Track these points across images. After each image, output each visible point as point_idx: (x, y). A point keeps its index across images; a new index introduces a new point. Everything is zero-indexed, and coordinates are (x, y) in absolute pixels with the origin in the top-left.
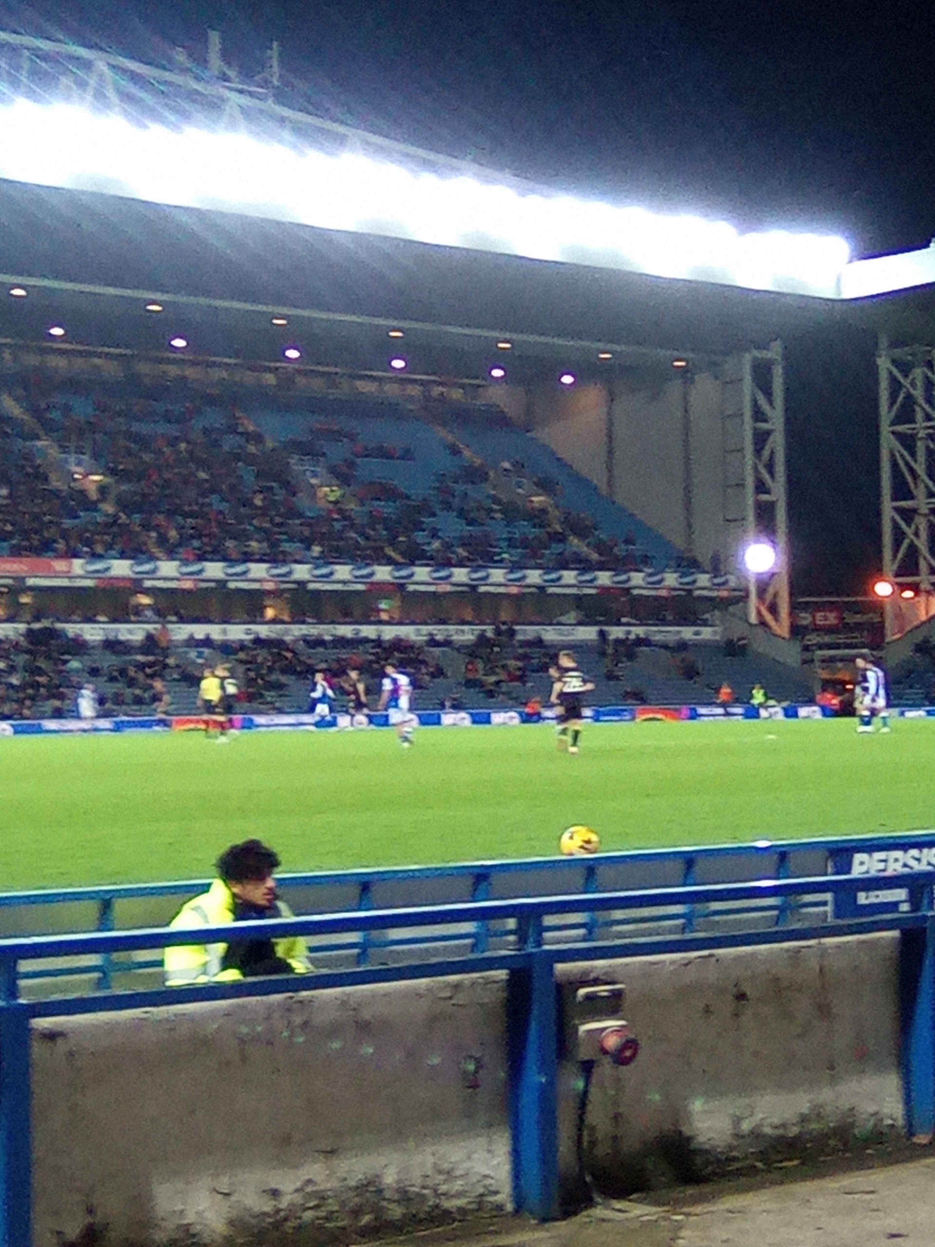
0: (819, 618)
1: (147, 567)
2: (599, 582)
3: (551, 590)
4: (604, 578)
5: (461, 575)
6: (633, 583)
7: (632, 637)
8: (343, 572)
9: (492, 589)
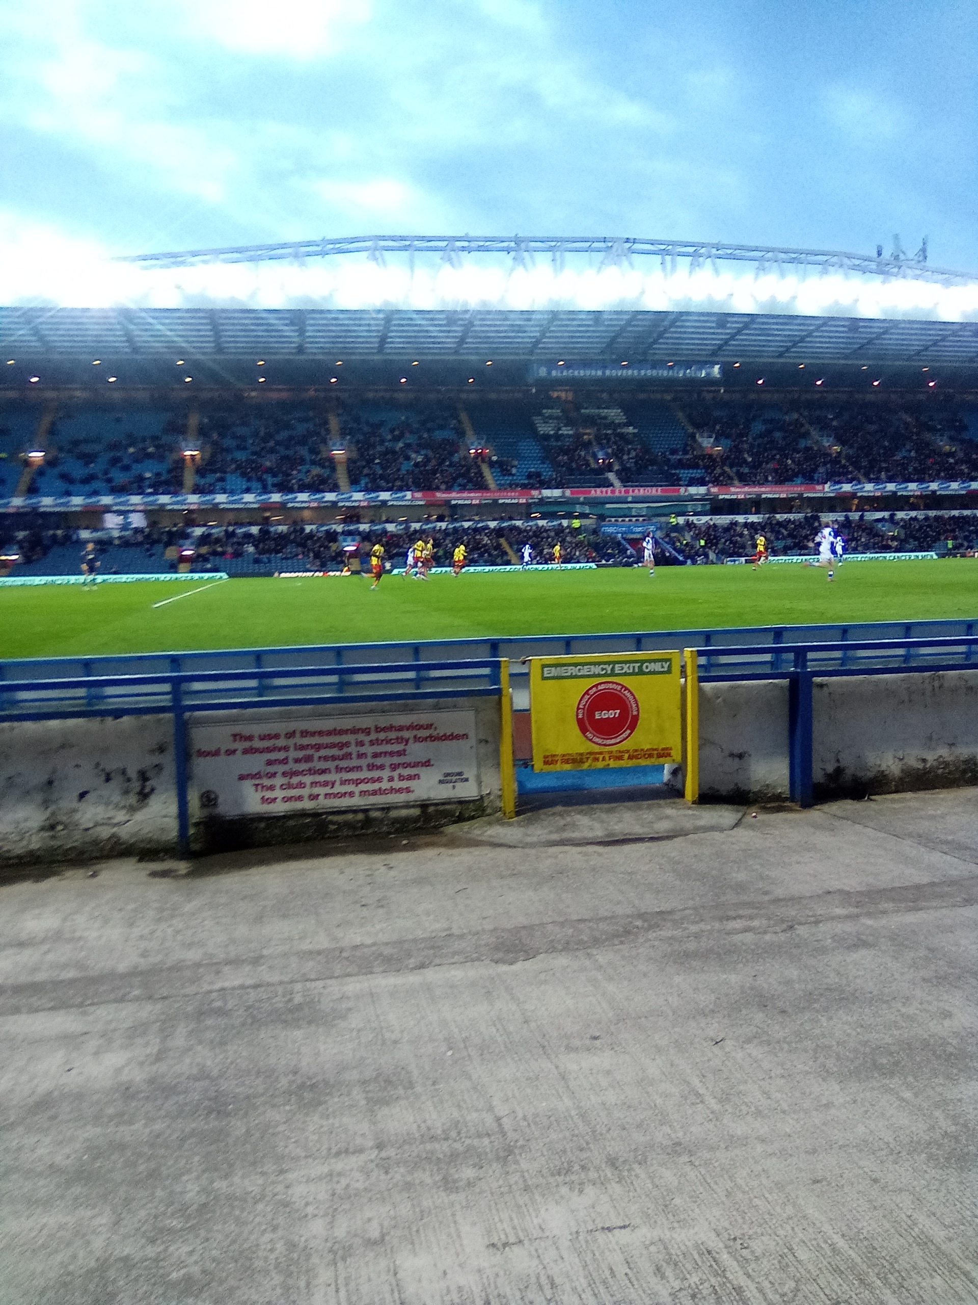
8: (954, 485)
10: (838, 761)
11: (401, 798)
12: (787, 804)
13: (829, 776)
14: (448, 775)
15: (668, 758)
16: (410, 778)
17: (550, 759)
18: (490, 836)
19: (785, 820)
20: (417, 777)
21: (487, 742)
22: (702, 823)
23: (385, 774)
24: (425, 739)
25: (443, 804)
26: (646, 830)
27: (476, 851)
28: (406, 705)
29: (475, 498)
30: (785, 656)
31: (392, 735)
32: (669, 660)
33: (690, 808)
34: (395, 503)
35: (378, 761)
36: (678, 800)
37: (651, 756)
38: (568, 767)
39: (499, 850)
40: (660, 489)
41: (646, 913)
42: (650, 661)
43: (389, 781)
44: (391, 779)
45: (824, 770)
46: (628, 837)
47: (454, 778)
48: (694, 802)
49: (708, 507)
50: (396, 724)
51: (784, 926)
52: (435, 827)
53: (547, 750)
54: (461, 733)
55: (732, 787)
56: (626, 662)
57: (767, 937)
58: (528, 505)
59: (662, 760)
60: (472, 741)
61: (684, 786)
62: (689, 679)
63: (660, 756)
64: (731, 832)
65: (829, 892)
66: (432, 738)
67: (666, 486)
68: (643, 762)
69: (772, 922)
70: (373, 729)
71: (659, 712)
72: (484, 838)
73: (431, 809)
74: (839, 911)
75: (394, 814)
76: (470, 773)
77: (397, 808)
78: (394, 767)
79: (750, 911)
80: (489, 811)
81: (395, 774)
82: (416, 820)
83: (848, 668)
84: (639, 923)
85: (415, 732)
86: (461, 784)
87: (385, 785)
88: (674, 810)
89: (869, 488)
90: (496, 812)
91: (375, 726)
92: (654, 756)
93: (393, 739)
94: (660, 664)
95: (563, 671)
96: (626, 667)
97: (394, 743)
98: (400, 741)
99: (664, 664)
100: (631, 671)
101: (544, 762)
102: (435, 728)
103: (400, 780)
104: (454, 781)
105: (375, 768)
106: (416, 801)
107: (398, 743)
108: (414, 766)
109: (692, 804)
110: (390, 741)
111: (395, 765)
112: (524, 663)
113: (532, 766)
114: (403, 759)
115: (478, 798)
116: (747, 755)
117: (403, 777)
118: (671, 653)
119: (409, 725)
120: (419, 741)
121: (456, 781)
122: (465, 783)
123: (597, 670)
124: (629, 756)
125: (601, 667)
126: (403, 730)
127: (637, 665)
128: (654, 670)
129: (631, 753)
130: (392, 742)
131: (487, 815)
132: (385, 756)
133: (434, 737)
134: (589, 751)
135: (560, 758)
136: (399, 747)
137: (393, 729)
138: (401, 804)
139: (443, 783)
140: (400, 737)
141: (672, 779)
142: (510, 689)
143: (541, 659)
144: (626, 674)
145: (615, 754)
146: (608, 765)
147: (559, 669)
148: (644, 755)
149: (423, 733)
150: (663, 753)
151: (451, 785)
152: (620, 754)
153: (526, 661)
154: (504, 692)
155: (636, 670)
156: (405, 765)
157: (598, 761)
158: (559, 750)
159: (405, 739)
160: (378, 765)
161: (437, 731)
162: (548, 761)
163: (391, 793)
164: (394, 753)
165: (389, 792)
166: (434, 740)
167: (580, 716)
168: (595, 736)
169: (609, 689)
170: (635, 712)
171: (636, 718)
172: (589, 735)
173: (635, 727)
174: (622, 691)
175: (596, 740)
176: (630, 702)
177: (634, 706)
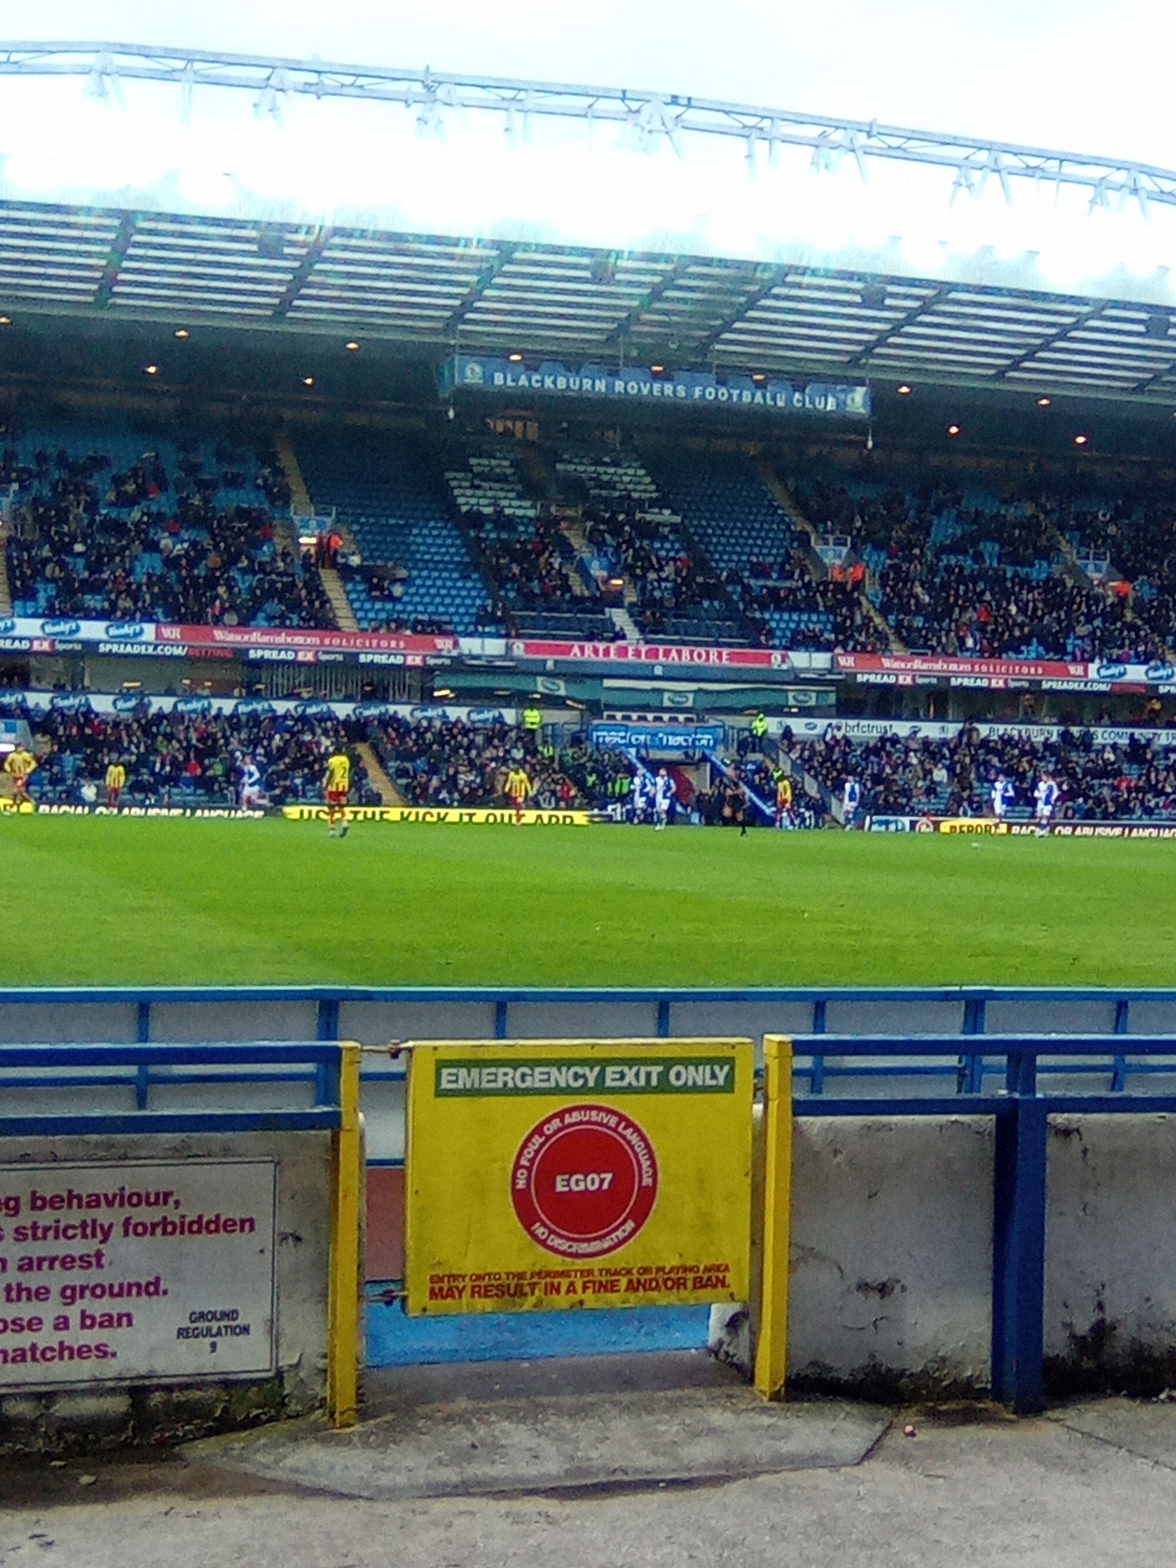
10: (1099, 1306)
11: (84, 1369)
12: (987, 1404)
13: (1078, 1341)
14: (202, 1316)
15: (720, 1289)
16: (108, 1321)
17: (445, 1286)
18: (295, 1470)
19: (980, 1444)
20: (128, 1318)
21: (298, 1239)
22: (791, 1446)
23: (49, 1310)
24: (148, 1229)
25: (184, 1387)
26: (663, 1461)
27: (258, 1505)
28: (110, 1146)
30: (987, 1060)
31: (73, 1216)
32: (730, 1061)
33: (764, 1410)
35: (33, 1280)
36: (736, 1390)
37: (680, 1284)
38: (488, 1304)
39: (314, 1503)
42: (686, 1062)
43: (56, 1327)
44: (62, 1324)
45: (1068, 1326)
46: (620, 1477)
47: (215, 1326)
48: (775, 1397)
50: (83, 1191)
52: (162, 1444)
53: (439, 1263)
54: (238, 1217)
55: (861, 1361)
56: (630, 1062)
59: (704, 1294)
60: (264, 1234)
61: (753, 1358)
62: (773, 1105)
63: (699, 1284)
64: (857, 1471)
66: (166, 1227)
68: (663, 1298)
70: (25, 1200)
71: (701, 1181)
72: (279, 1474)
73: (157, 1398)
75: (63, 1408)
76: (256, 1313)
77: (71, 1394)
78: (70, 1295)
80: (294, 1407)
81: (73, 1313)
82: (117, 1424)
83: (1124, 1093)
85: (128, 1211)
86: (234, 1338)
87: (46, 1337)
88: (728, 1415)
90: (312, 1409)
91: (34, 1193)
92: (690, 1284)
93: (73, 1227)
94: (708, 1068)
95: (485, 1078)
96: (630, 1074)
97: (74, 1236)
98: (89, 1231)
99: (717, 1068)
100: (642, 1082)
101: (432, 1290)
102: (177, 1203)
103: (83, 1326)
104: (214, 1331)
105: (24, 1294)
106: (121, 1379)
107: (84, 1236)
108: (120, 1294)
109: (771, 1399)
110: (65, 1230)
111: (73, 1289)
112: (395, 1055)
113: (404, 1299)
114: (93, 1276)
115: (271, 1374)
116: (898, 1288)
117: (93, 1318)
118: (733, 1047)
119: (115, 1196)
120: (136, 1234)
121: (219, 1333)
122: (242, 1338)
123: (564, 1077)
124: (630, 1282)
125: (574, 1069)
126: (98, 1205)
127: (656, 1070)
128: (694, 1082)
129: (635, 1277)
130: (70, 1232)
131: (289, 1417)
132: (51, 1267)
133: (173, 1224)
134: (537, 1269)
135: (469, 1283)
136: (88, 1246)
137: (75, 1201)
138: (83, 1386)
139: (187, 1337)
140: (89, 1222)
141: (727, 1339)
142: (361, 1116)
143: (435, 1048)
144: (630, 1090)
145: (597, 1277)
146: (581, 1303)
147: (475, 1071)
148: (665, 1281)
149: (146, 1214)
150: (709, 1279)
151: (208, 1340)
152: (609, 1278)
153: (399, 1051)
154: (346, 1122)
155: (654, 1082)
156: (99, 1291)
157: (558, 1292)
158: (469, 1266)
159: (102, 1226)
160: (34, 1288)
161: (181, 1210)
162: (441, 1289)
163: (61, 1358)
164: (73, 1260)
165: (56, 1354)
166: (173, 1233)
167: (521, 1184)
168: (551, 1232)
169: (588, 1122)
170: (647, 1181)
171: (648, 1195)
172: (540, 1230)
173: (646, 1215)
174: (620, 1129)
175: (557, 1242)
176: (636, 1155)
177: (645, 1164)
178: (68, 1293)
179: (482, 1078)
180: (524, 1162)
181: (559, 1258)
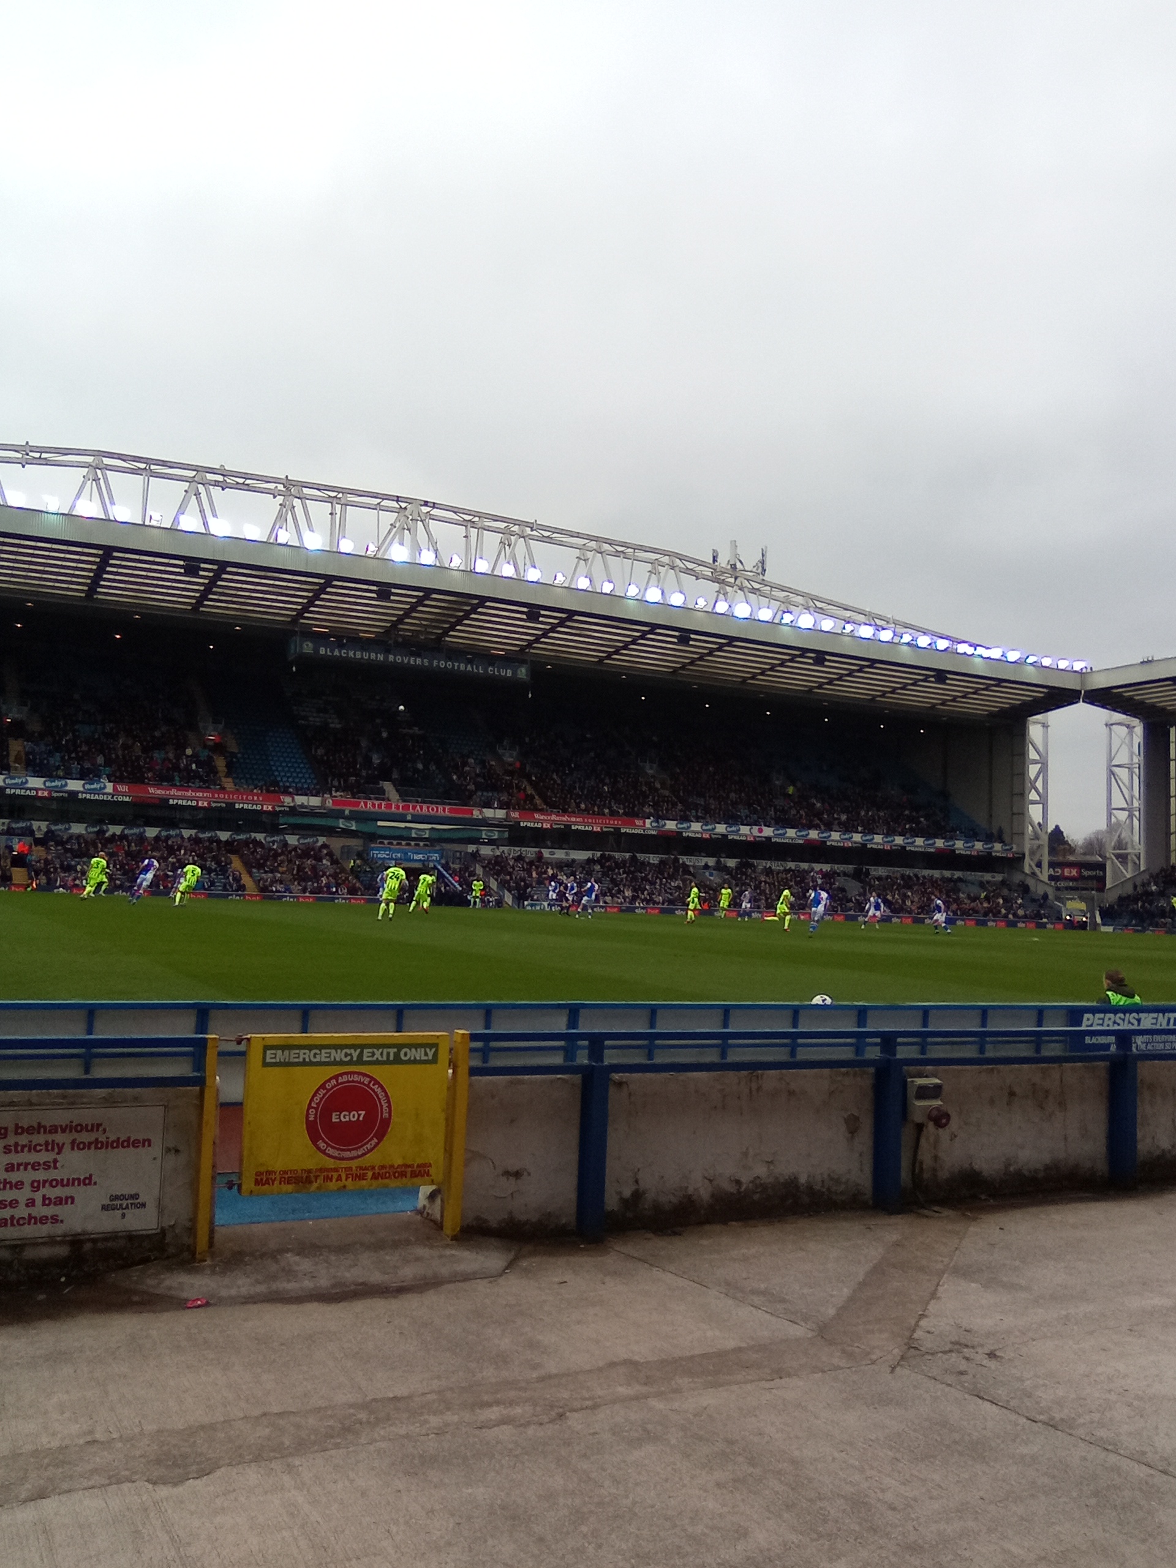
0: (1067, 872)
1: (685, 825)
2: (937, 845)
3: (908, 849)
4: (940, 843)
5: (857, 837)
6: (956, 846)
7: (955, 877)
8: (791, 833)
9: (874, 846)
10: (637, 1182)
11: (45, 1230)
12: (573, 1239)
13: (624, 1202)
14: (117, 1198)
15: (426, 1177)
16: (59, 1201)
17: (264, 1178)
18: (170, 1288)
20: (72, 1199)
21: (177, 1151)
22: (461, 1267)
23: (23, 1195)
24: (86, 1146)
25: (106, 1239)
26: (388, 1277)
28: (64, 1097)
29: (203, 798)
30: (579, 1043)
31: (40, 1138)
33: (447, 1246)
34: (88, 796)
35: (14, 1177)
36: (432, 1235)
37: (403, 1175)
38: (290, 1188)
40: (447, 808)
41: (374, 1400)
42: (410, 1046)
43: (27, 1205)
44: (31, 1203)
45: (619, 1193)
46: (361, 1288)
47: (124, 1203)
48: (455, 1238)
49: (506, 835)
50: (47, 1123)
51: (553, 1413)
53: (262, 1165)
54: (141, 1138)
55: (504, 1216)
56: (378, 1046)
57: (530, 1431)
58: (274, 814)
59: (415, 1180)
60: (156, 1150)
62: (459, 1070)
63: (414, 1175)
64: (499, 1280)
65: (612, 1365)
66: (97, 1145)
67: (455, 804)
68: (393, 1183)
69: (538, 1409)
70: (11, 1127)
71: (417, 1115)
72: (159, 1292)
73: (88, 1246)
74: (622, 1390)
75: (29, 1254)
76: (150, 1195)
77: (35, 1245)
78: (36, 1186)
79: (513, 1394)
80: (172, 1250)
81: (38, 1197)
82: (61, 1263)
83: (652, 1061)
84: (363, 1416)
85: (74, 1135)
86: (137, 1211)
87: (22, 1212)
88: (427, 1250)
89: (696, 828)
90: (182, 1252)
91: (17, 1125)
92: (408, 1175)
93: (40, 1145)
94: (423, 1050)
95: (293, 1056)
96: (378, 1053)
97: (40, 1151)
98: (50, 1148)
99: (428, 1050)
100: (385, 1058)
101: (256, 1179)
102: (105, 1131)
103: (44, 1204)
104: (124, 1206)
105: (8, 1186)
106: (68, 1236)
107: (47, 1150)
108: (68, 1185)
109: (452, 1240)
110: (36, 1146)
111: (39, 1182)
112: (239, 1043)
113: (240, 1186)
114: (53, 1174)
115: (159, 1231)
116: (525, 1173)
117: (49, 1199)
118: (438, 1037)
119: (67, 1126)
120: (79, 1148)
121: (127, 1207)
122: (142, 1210)
123: (339, 1055)
124: (374, 1174)
125: (344, 1051)
126: (56, 1132)
127: (392, 1051)
128: (415, 1058)
129: (377, 1171)
130: (38, 1148)
131: (168, 1258)
132: (26, 1169)
133: (102, 1142)
134: (319, 1167)
135: (278, 1176)
136: (48, 1157)
137: (42, 1130)
138: (40, 1240)
139: (107, 1210)
140: (50, 1141)
141: (428, 1205)
142: (218, 1078)
143: (263, 1038)
144: (377, 1062)
145: (354, 1172)
146: (345, 1187)
147: (286, 1052)
148: (395, 1173)
149: (85, 1137)
150: (420, 1171)
151: (120, 1212)
152: (362, 1172)
153: (243, 1040)
154: (209, 1082)
155: (392, 1058)
156: (54, 1183)
157: (331, 1180)
158: (279, 1165)
159: (58, 1144)
160: (14, 1182)
161: (107, 1134)
162: (262, 1179)
163: (29, 1224)
164: (39, 1164)
165: (26, 1221)
166: (101, 1148)
167: (312, 1118)
168: (328, 1145)
169: (353, 1081)
170: (386, 1115)
171: (386, 1123)
172: (322, 1144)
173: (383, 1135)
174: (371, 1085)
175: (330, 1151)
176: (379, 1099)
177: (385, 1106)
178: (36, 1185)
179: (292, 1056)
180: (314, 1105)
181: (332, 1160)
